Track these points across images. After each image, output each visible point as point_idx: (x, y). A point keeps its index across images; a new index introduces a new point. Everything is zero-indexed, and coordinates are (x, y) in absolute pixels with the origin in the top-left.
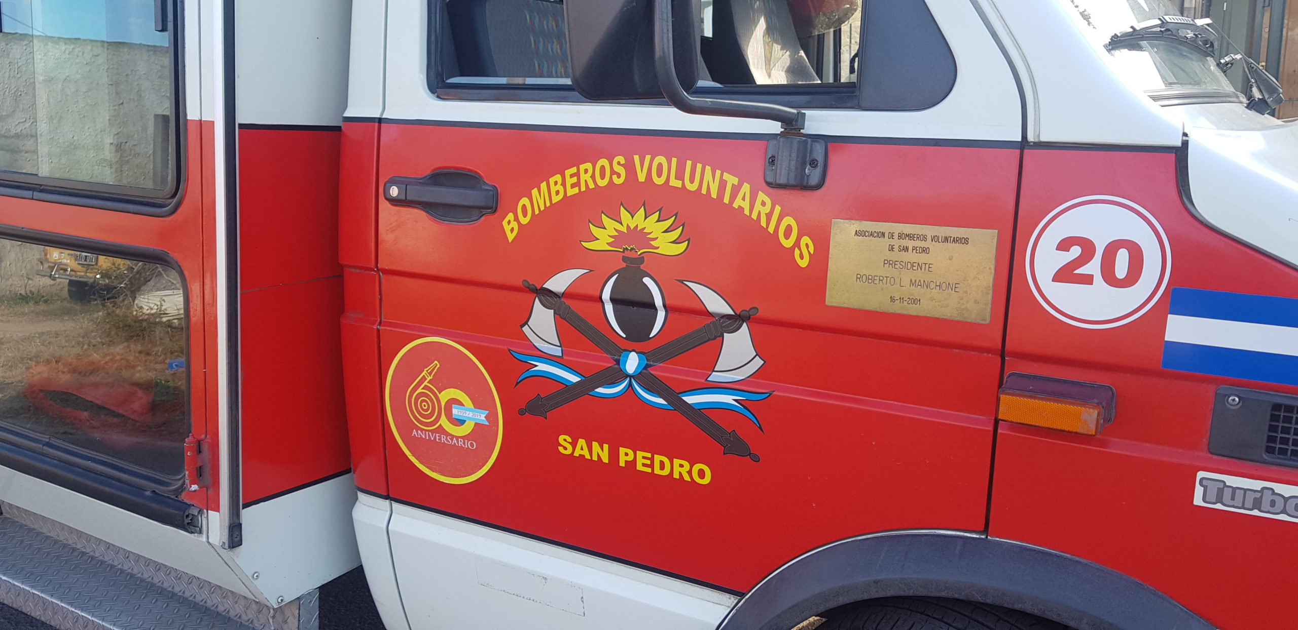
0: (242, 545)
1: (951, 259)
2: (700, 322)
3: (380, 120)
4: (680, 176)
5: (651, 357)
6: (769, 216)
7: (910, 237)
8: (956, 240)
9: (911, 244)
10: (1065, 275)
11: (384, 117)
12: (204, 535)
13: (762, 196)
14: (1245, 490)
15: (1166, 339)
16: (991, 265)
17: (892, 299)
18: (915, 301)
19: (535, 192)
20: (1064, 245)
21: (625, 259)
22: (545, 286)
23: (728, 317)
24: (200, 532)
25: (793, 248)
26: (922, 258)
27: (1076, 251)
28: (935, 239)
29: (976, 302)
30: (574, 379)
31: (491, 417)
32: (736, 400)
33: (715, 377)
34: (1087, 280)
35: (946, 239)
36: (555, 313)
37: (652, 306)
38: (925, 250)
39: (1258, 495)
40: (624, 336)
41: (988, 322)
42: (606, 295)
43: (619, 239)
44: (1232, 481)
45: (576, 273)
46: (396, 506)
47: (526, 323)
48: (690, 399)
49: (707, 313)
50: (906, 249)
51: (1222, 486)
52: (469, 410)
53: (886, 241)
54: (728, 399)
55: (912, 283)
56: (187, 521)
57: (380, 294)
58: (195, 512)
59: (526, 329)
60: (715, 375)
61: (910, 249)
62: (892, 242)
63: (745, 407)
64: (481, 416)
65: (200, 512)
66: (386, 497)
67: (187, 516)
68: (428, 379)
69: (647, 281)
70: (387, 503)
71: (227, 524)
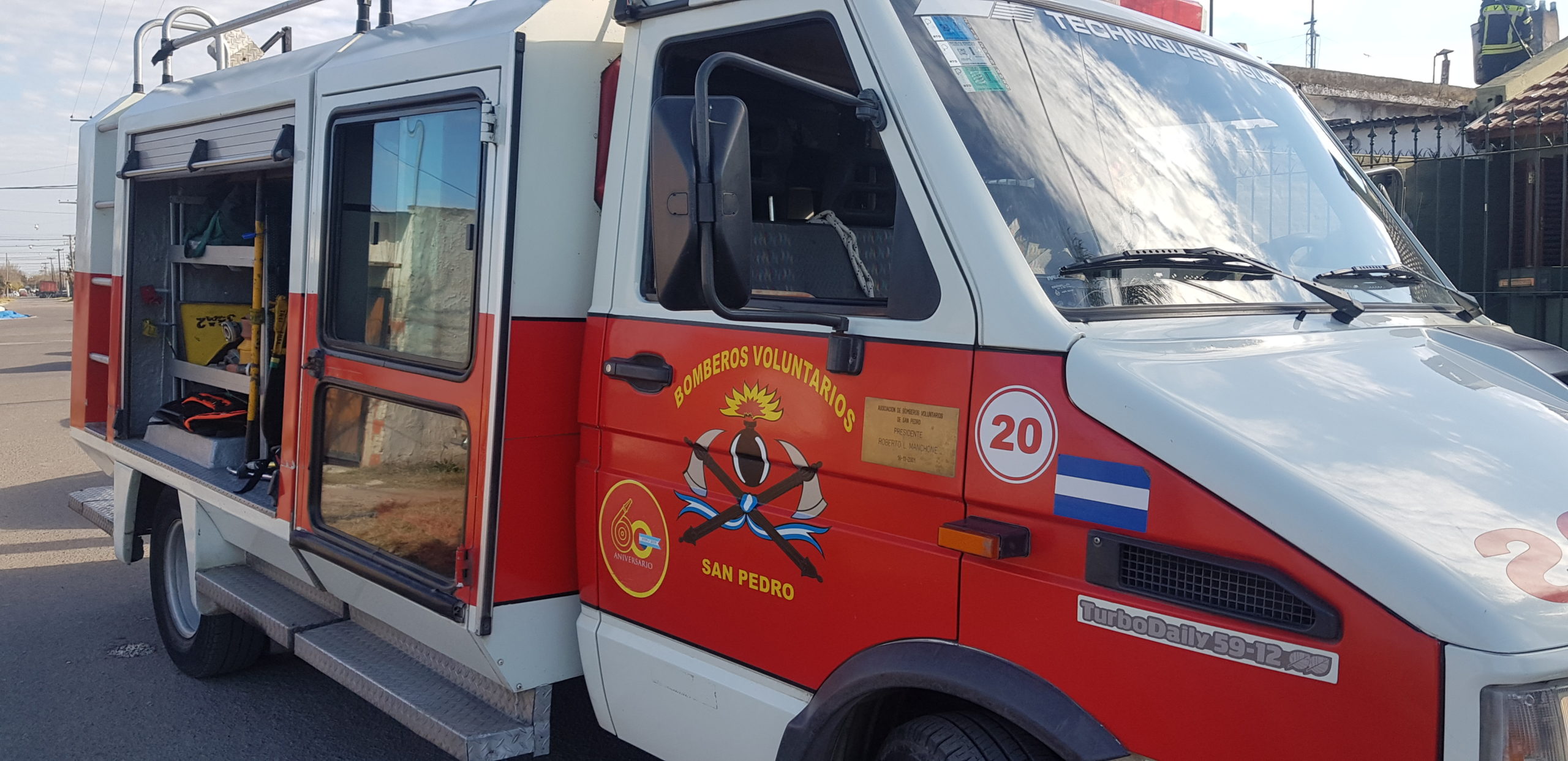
0: (491, 636)
1: (933, 428)
2: (790, 473)
3: (608, 316)
4: (779, 363)
5: (760, 499)
6: (830, 392)
7: (910, 411)
8: (936, 415)
9: (910, 417)
10: (998, 443)
11: (611, 313)
12: (466, 625)
13: (826, 379)
14: (1108, 611)
15: (1056, 492)
16: (955, 434)
17: (900, 458)
18: (912, 460)
19: (694, 371)
20: (997, 421)
21: (746, 423)
22: (697, 442)
23: (804, 468)
24: (463, 622)
25: (842, 418)
26: (916, 428)
27: (1003, 425)
28: (924, 413)
29: (947, 461)
30: (713, 514)
31: (663, 543)
32: (808, 533)
33: (798, 515)
34: (1009, 447)
35: (930, 414)
36: (704, 463)
37: (760, 459)
38: (918, 422)
39: (1115, 615)
40: (744, 482)
41: (953, 477)
42: (733, 450)
43: (743, 407)
44: (1101, 603)
45: (716, 433)
46: (604, 615)
47: (686, 471)
48: (782, 532)
49: (792, 466)
50: (907, 421)
51: (1093, 607)
52: (649, 538)
53: (896, 415)
54: (803, 532)
55: (911, 446)
56: (455, 612)
57: (601, 446)
58: (461, 606)
59: (686, 475)
60: (799, 514)
61: (910, 420)
62: (900, 415)
63: (814, 539)
64: (656, 543)
65: (464, 605)
66: (598, 608)
67: (456, 609)
68: (626, 512)
69: (758, 439)
70: (597, 612)
71: (480, 616)
